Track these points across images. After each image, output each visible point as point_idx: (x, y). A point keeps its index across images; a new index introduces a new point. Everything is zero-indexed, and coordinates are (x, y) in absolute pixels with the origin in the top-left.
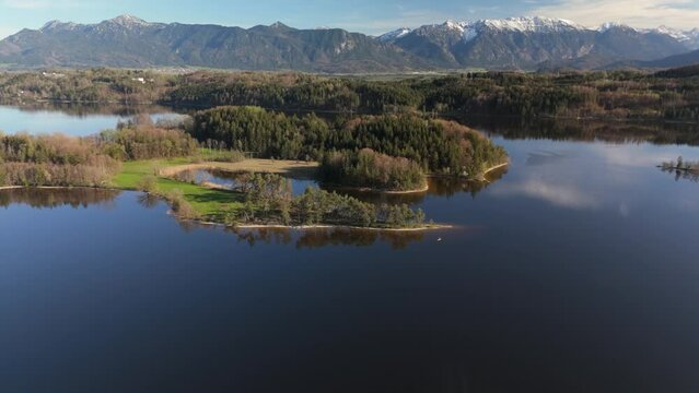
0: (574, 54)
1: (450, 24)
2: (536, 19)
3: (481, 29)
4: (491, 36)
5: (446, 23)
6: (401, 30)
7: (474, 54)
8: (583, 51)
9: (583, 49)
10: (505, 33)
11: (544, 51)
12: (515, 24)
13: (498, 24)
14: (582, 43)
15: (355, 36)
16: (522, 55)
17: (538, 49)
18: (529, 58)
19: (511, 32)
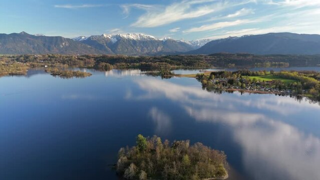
0: (156, 50)
1: (105, 35)
2: (140, 35)
3: (119, 39)
4: (124, 41)
5: (103, 35)
6: (81, 37)
7: (119, 49)
8: (159, 49)
9: (159, 48)
10: (129, 40)
11: (145, 49)
12: (132, 37)
13: (125, 36)
14: (158, 45)
15: (68, 40)
16: (138, 50)
17: (143, 47)
18: (140, 51)
19: (131, 40)
